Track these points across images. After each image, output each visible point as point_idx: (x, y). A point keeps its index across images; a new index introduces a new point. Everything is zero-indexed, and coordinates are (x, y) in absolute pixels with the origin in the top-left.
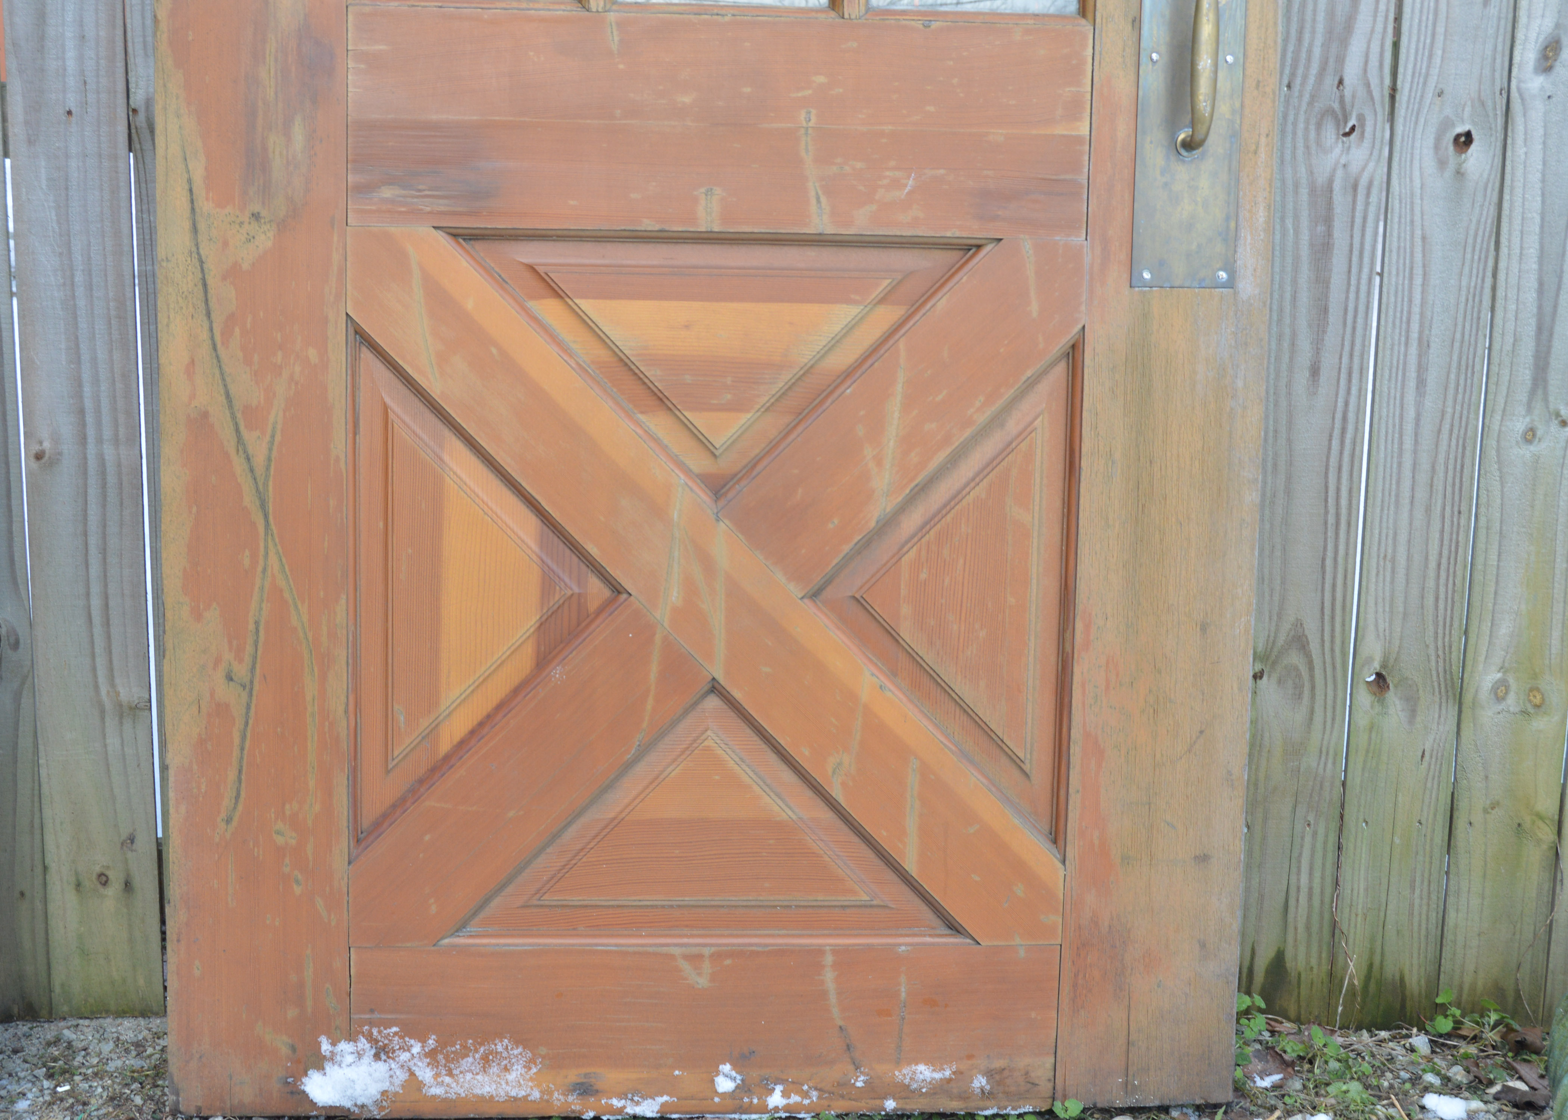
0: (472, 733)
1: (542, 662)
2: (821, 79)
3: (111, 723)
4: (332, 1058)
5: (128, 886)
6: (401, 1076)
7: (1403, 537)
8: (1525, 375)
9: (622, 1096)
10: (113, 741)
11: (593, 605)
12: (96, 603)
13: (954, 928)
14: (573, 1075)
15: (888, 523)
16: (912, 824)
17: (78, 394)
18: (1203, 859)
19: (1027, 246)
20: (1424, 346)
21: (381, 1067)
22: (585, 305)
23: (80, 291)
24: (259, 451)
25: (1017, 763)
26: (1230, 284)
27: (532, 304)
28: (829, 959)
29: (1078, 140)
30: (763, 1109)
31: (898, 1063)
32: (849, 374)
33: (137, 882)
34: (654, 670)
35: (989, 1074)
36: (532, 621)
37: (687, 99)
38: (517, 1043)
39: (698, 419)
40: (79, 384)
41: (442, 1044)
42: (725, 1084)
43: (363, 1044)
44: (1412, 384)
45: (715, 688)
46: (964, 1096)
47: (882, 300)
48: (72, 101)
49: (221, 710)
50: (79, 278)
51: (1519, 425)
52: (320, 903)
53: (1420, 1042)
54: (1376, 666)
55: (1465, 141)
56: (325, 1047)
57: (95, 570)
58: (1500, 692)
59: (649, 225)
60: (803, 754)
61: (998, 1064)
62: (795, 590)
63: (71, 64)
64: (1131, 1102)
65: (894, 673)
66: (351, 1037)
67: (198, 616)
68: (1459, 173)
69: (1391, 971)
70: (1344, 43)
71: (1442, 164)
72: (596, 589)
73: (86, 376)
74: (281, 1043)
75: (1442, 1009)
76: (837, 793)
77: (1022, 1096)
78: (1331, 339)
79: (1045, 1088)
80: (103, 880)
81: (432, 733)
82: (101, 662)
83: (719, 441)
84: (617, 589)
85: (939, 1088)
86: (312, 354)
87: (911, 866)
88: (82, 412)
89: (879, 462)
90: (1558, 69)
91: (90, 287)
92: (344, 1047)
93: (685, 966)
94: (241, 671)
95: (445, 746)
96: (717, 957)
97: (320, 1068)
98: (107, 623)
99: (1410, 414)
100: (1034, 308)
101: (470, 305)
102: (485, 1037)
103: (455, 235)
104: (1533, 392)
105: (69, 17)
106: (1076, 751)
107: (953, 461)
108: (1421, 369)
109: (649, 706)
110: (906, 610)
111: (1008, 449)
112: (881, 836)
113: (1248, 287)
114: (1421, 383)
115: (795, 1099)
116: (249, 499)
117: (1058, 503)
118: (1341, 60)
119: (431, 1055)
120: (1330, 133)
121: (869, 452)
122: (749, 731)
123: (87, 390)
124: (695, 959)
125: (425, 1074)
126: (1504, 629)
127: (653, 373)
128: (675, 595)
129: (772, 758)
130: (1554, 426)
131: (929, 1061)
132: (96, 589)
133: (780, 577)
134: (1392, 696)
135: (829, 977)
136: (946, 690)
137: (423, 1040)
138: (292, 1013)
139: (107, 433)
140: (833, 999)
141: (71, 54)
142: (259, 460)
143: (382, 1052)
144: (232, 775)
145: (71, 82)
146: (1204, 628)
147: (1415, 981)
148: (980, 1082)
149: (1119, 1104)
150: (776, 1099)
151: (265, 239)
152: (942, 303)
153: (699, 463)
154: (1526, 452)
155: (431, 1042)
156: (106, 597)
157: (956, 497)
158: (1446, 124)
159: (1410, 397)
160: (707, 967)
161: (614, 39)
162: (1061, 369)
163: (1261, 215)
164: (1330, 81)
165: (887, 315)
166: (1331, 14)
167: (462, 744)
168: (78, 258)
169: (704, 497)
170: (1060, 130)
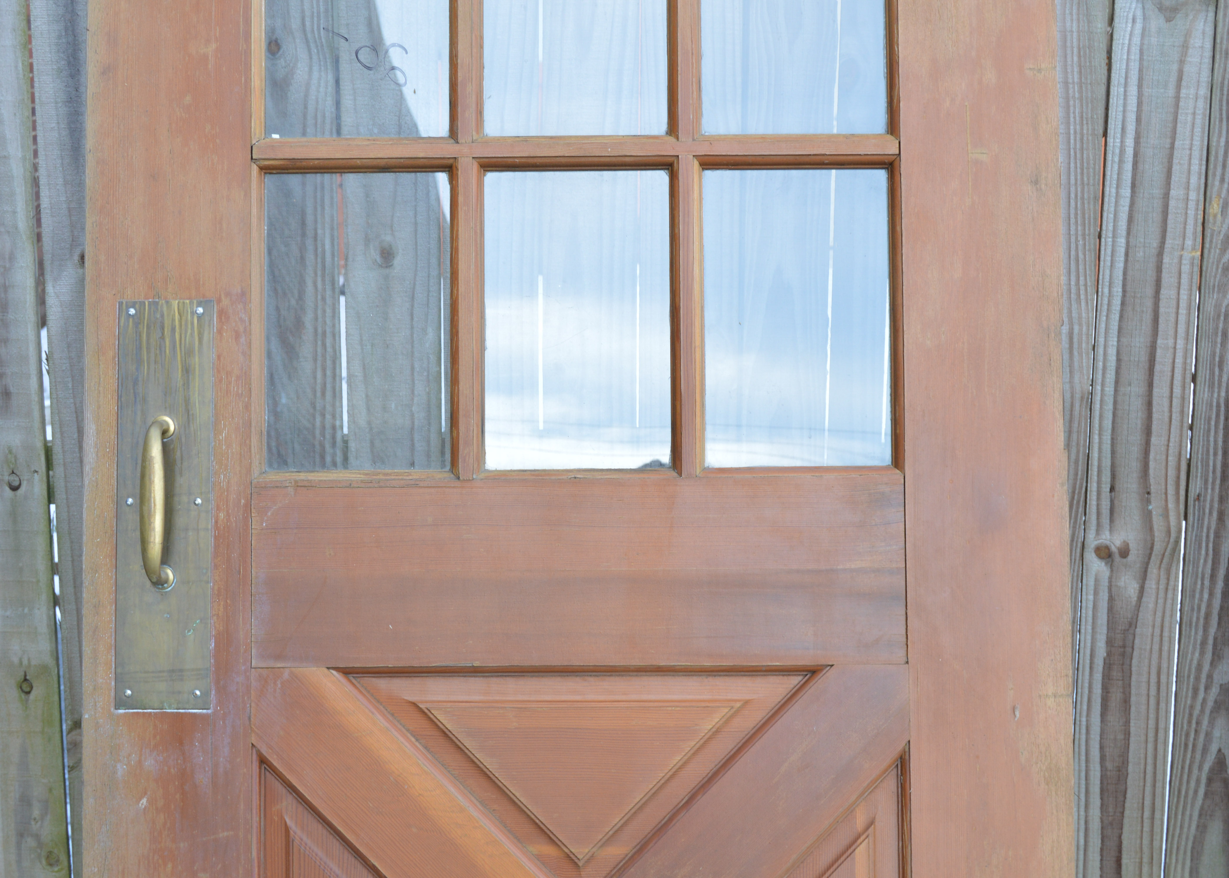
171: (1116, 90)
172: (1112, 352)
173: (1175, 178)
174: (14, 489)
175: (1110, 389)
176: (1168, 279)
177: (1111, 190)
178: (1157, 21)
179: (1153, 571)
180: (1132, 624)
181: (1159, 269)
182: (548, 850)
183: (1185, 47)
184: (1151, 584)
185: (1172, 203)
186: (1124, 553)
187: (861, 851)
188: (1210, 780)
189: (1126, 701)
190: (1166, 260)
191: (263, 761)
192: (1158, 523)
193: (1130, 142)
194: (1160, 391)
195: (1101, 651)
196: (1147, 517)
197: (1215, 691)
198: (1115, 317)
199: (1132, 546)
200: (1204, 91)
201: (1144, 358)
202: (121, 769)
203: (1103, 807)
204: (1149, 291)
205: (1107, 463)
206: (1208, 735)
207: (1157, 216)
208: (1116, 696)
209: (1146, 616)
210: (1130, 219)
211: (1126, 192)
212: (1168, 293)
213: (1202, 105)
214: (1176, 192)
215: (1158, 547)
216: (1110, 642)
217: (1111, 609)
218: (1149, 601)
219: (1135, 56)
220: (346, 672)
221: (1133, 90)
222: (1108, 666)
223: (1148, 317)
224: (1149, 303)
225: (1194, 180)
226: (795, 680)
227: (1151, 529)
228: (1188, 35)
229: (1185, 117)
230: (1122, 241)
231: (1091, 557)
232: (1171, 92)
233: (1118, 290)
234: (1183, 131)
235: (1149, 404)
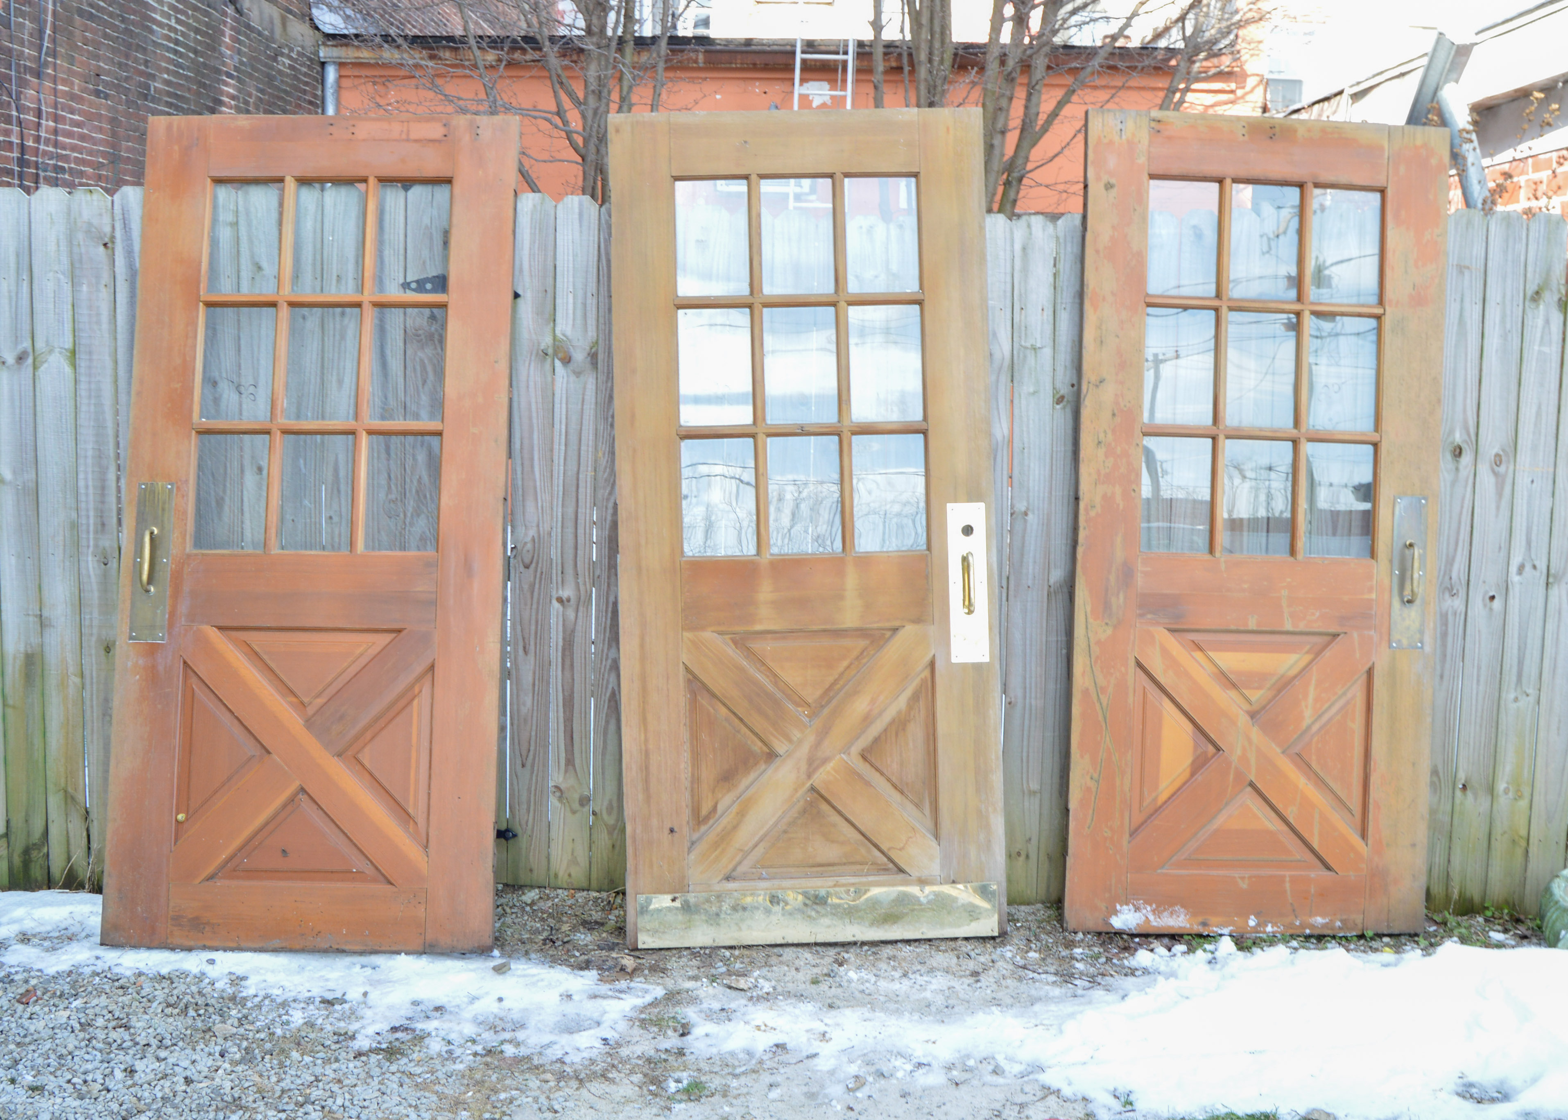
0: (1169, 798)
1: (1193, 774)
2: (1289, 580)
3: (1026, 798)
4: (1120, 912)
5: (1027, 857)
6: (1144, 918)
7: (1472, 735)
8: (1514, 678)
9: (1217, 926)
10: (1026, 804)
11: (1210, 755)
12: (1025, 754)
13: (1328, 868)
14: (1200, 919)
15: (1309, 727)
16: (1316, 832)
17: (1025, 683)
18: (1414, 845)
19: (1355, 635)
20: (1479, 668)
21: (1138, 914)
22: (1211, 654)
23: (1028, 647)
24: (1104, 700)
25: (1350, 811)
26: (1422, 648)
27: (1194, 654)
28: (1288, 879)
29: (1372, 600)
30: (1265, 932)
31: (1310, 916)
32: (1295, 677)
33: (1031, 855)
34: (1231, 777)
35: (1341, 921)
36: (1189, 761)
37: (1246, 586)
38: (1182, 906)
39: (1246, 692)
40: (1025, 678)
41: (1157, 907)
42: (1252, 922)
43: (1131, 906)
44: (1475, 681)
45: (1252, 785)
46: (1332, 929)
47: (1307, 652)
48: (1030, 583)
49: (1088, 789)
50: (1028, 642)
51: (1512, 696)
52: (1118, 857)
53: (1481, 919)
54: (1463, 781)
55: (1492, 598)
56: (1118, 907)
57: (1025, 743)
58: (1506, 791)
59: (1233, 627)
60: (1280, 807)
61: (1344, 917)
62: (1278, 750)
63: (1031, 571)
64: (1390, 932)
65: (1309, 779)
66: (1127, 904)
67: (1082, 757)
68: (1491, 609)
69: (1468, 894)
70: (1452, 565)
71: (1485, 605)
72: (1211, 749)
73: (1028, 676)
74: (1103, 906)
75: (1487, 908)
76: (1291, 820)
77: (1352, 929)
78: (1447, 666)
79: (1360, 926)
80: (1019, 854)
81: (1155, 799)
82: (1025, 776)
83: (1253, 699)
84: (1218, 749)
85: (1325, 926)
86: (1123, 669)
87: (1316, 846)
88: (1025, 688)
89: (1307, 707)
90: (1524, 574)
91: (1031, 645)
92: (1125, 907)
93: (1239, 881)
94: (1096, 776)
95: (1159, 803)
96: (1250, 878)
97: (1116, 915)
98: (1028, 762)
99: (1475, 692)
100: (1358, 655)
101: (1174, 653)
102: (1172, 905)
103: (1169, 630)
104: (1517, 685)
105: (1031, 555)
106: (1371, 807)
107: (1330, 707)
108: (1478, 676)
109: (1230, 789)
110: (1314, 757)
111: (1348, 703)
112: (1306, 835)
113: (1428, 649)
114: (1478, 681)
115: (1275, 929)
116: (1101, 718)
117: (1363, 721)
118: (1451, 571)
119: (1153, 911)
120: (1447, 595)
121: (1303, 704)
122: (1260, 800)
123: (1028, 680)
124: (1243, 878)
125: (1151, 917)
126: (1508, 768)
127: (1232, 676)
128: (1239, 752)
129: (1268, 808)
130: (1524, 696)
131: (1321, 916)
132: (1025, 750)
133: (1274, 746)
134: (1469, 793)
135: (1288, 886)
136: (1327, 785)
137: (1151, 905)
138: (1107, 895)
139: (1033, 695)
140: (1289, 892)
141: (1031, 568)
142: (1105, 704)
143: (1137, 909)
144: (1091, 812)
145: (1030, 577)
146: (1414, 764)
147: (1477, 898)
148: (1338, 924)
149: (1385, 932)
150: (1269, 929)
151: (1109, 631)
152: (1327, 653)
153: (1246, 707)
154: (1515, 705)
155: (1154, 906)
156: (1028, 752)
157: (1331, 719)
158: (1486, 592)
159: (1475, 686)
160: (1247, 881)
161: (1223, 566)
162: (1365, 677)
163: (1432, 625)
164: (1447, 578)
165: (1308, 658)
166: (1447, 555)
167: (1166, 802)
168: (1028, 636)
169: (1249, 719)
170: (1366, 596)
171: (557, 406)
172: (560, 514)
173: (583, 442)
174: (106, 564)
175: (559, 530)
176: (582, 484)
177: (556, 447)
178: (573, 378)
179: (581, 609)
180: (573, 631)
181: (578, 480)
182: (294, 700)
183: (584, 388)
184: (580, 614)
185: (582, 452)
186: (569, 600)
187: (415, 702)
188: (609, 701)
189: (572, 665)
190: (581, 476)
191: (185, 662)
192: (582, 588)
193: (563, 427)
194: (581, 531)
195: (561, 643)
196: (577, 584)
197: (609, 661)
198: (560, 499)
199: (572, 598)
200: (593, 406)
201: (573, 517)
202: (130, 664)
203: (564, 712)
204: (574, 489)
205: (559, 561)
206: (608, 681)
207: (576, 458)
208: (568, 663)
209: (579, 628)
210: (565, 459)
211: (563, 448)
212: (581, 490)
213: (592, 412)
214: (583, 448)
215: (582, 598)
216: (564, 639)
217: (564, 625)
218: (580, 621)
219: (564, 392)
220: (220, 628)
221: (564, 406)
222: (564, 650)
223: (574, 500)
224: (574, 494)
225: (590, 443)
226: (394, 635)
227: (579, 590)
228: (585, 383)
229: (586, 417)
230: (562, 468)
231: (555, 603)
232: (580, 406)
233: (561, 488)
234: (585, 422)
235: (576, 537)
